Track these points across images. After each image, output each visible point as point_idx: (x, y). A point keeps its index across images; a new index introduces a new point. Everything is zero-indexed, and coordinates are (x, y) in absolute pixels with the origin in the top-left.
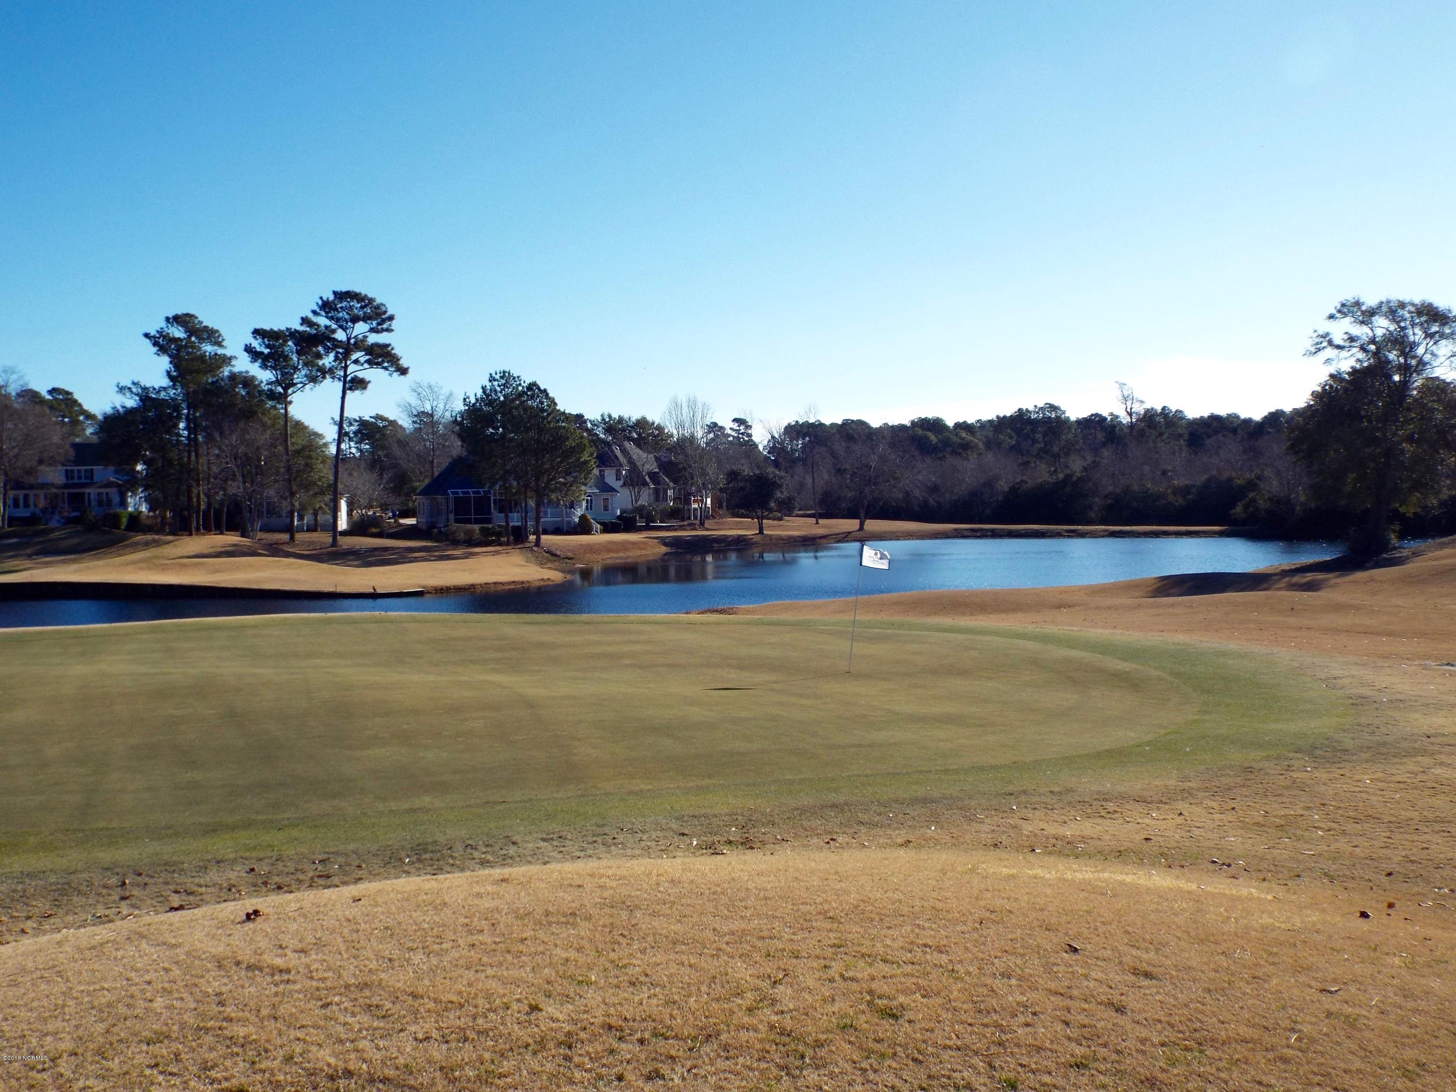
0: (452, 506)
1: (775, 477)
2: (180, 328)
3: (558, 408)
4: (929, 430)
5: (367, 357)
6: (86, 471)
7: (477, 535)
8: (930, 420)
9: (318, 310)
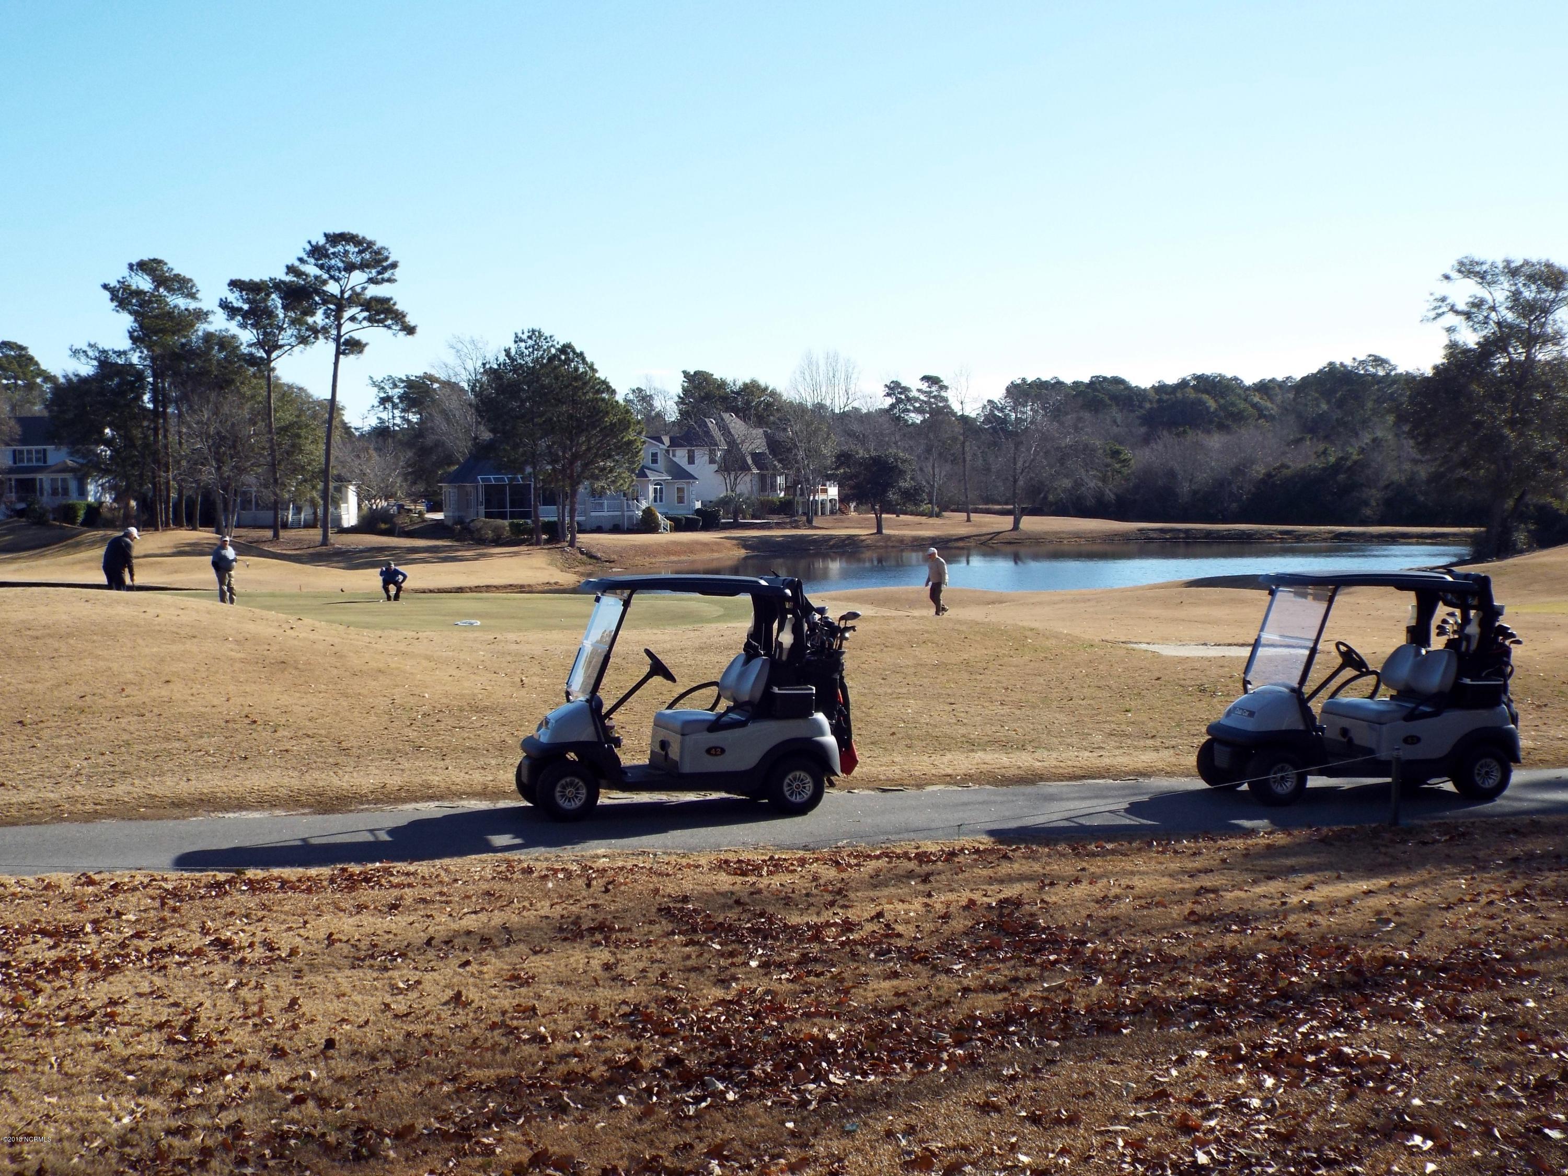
0: (481, 497)
1: (896, 460)
2: (146, 277)
3: (597, 375)
4: (1206, 392)
5: (366, 314)
6: (37, 452)
7: (507, 533)
8: (1208, 377)
9: (305, 257)
